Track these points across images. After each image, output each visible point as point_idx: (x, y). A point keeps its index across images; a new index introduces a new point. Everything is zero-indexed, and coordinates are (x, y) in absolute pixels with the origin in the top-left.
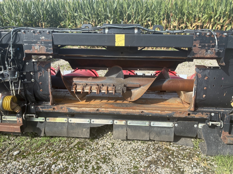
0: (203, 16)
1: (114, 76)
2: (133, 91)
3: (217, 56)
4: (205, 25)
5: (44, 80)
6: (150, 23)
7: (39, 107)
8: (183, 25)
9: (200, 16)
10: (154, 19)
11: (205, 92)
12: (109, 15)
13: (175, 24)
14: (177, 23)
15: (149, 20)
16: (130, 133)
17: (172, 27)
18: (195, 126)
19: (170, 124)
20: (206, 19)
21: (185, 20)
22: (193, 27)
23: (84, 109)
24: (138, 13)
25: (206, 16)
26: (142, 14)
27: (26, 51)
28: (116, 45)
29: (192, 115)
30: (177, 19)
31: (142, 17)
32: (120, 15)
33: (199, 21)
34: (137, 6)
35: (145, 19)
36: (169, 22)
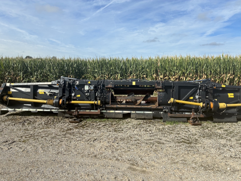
0: (179, 72)
1: (131, 96)
2: (137, 101)
3: (162, 88)
4: (181, 78)
5: (108, 96)
6: (145, 76)
7: (106, 105)
8: (167, 78)
9: (177, 72)
10: (147, 73)
11: (161, 100)
12: (118, 71)
13: (162, 77)
14: (163, 76)
15: (144, 74)
16: (137, 116)
17: (159, 78)
18: (160, 113)
19: (151, 112)
20: (181, 74)
21: (168, 74)
22: (174, 79)
23: (121, 106)
24: (137, 70)
25: (181, 72)
26: (139, 70)
27: (106, 87)
28: (133, 85)
29: (158, 108)
30: (163, 73)
31: (140, 72)
32: (125, 71)
33: (177, 75)
34: (136, 66)
35: (142, 74)
36: (158, 75)
